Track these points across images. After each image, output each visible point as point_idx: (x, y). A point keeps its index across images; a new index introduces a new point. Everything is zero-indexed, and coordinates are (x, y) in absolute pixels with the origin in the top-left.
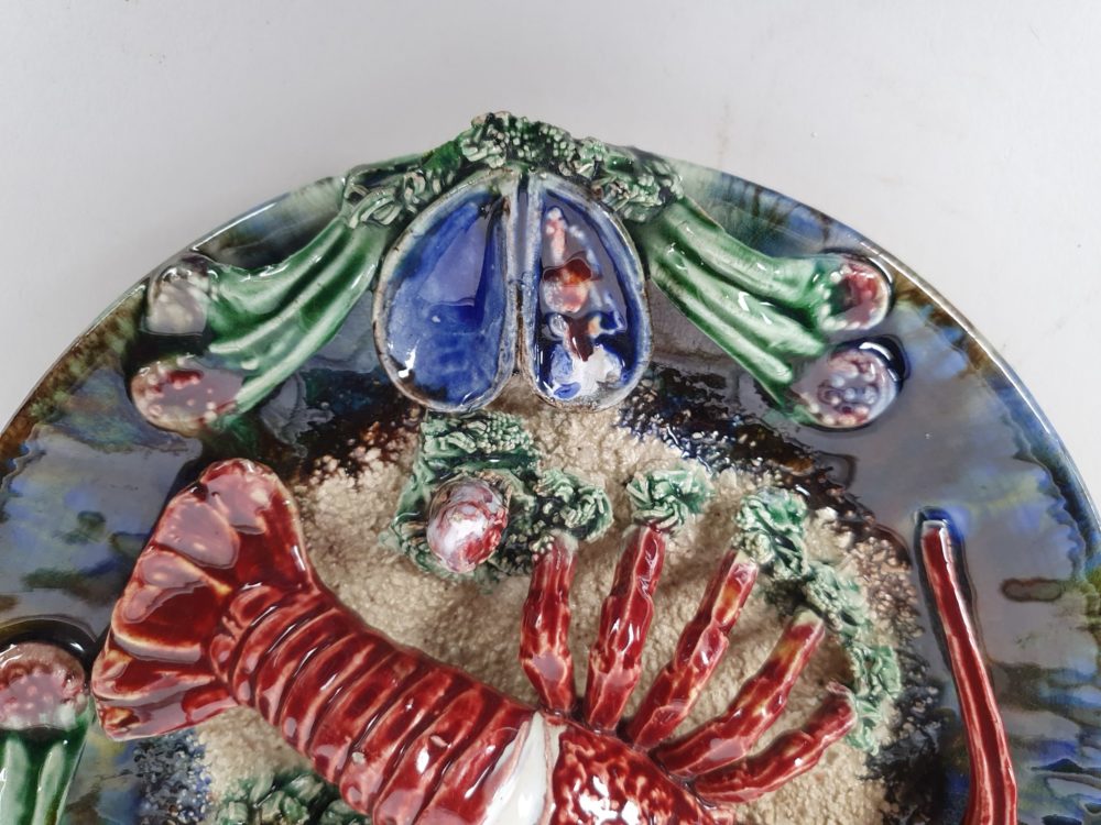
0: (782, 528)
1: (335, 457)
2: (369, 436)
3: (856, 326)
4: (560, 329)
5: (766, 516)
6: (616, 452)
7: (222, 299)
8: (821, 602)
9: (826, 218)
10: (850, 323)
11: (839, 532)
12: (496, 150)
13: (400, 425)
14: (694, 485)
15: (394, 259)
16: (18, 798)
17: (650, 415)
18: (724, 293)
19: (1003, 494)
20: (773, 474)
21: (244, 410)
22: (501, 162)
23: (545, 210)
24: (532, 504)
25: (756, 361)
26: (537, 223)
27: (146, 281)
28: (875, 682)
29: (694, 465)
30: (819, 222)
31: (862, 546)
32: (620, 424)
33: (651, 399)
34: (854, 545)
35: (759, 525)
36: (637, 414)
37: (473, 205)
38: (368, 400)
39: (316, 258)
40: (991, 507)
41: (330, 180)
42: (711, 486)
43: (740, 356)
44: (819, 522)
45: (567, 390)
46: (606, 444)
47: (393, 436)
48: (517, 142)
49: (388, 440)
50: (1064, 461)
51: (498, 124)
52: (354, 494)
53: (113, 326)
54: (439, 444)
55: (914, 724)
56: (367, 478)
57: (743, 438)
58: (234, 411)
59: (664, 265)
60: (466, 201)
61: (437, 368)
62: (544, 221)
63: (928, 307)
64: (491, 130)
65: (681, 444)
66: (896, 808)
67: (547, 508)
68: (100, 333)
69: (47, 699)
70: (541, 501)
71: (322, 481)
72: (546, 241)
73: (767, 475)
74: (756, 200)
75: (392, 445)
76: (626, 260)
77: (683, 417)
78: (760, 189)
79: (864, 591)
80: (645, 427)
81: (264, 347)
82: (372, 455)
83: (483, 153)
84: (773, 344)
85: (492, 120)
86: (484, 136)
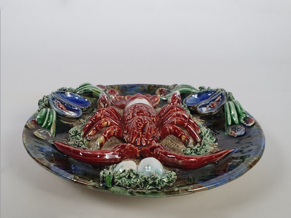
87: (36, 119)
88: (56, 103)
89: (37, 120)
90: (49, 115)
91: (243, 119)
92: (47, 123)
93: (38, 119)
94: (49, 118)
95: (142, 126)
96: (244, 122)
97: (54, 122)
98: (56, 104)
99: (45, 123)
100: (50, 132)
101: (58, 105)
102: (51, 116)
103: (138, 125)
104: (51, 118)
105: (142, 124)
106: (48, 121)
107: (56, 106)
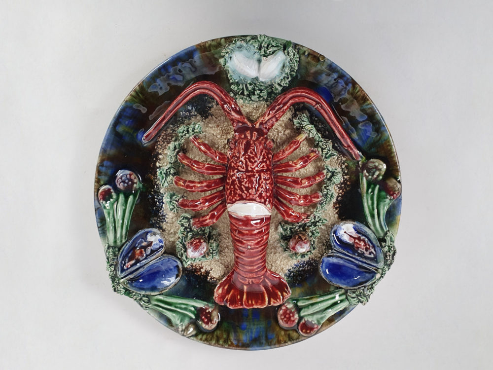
0: (164, 175)
1: (207, 278)
2: (199, 273)
3: (112, 190)
4: (149, 251)
5: (163, 181)
6: (172, 219)
7: (181, 322)
8: (173, 159)
9: (96, 210)
10: (112, 192)
11: (160, 159)
12: (119, 287)
13: (193, 269)
14: (168, 198)
15: (153, 294)
16: (308, 308)
17: (160, 216)
18: (118, 227)
19: (127, 132)
20: (156, 182)
21: (206, 303)
22: (121, 285)
23: (125, 270)
24: (190, 233)
25: (130, 208)
26: (129, 270)
27: (188, 337)
28: (184, 134)
29: (164, 201)
30: (97, 211)
31: (160, 152)
32: (165, 221)
33: (156, 218)
34: (161, 154)
35: (166, 182)
36: (161, 219)
37: (133, 285)
38: (192, 278)
39: (161, 309)
40: (132, 133)
41: (148, 313)
42: (167, 194)
43: (130, 213)
44: (160, 165)
45: (160, 241)
46: (171, 222)
47: (196, 269)
48: (116, 284)
49: (198, 269)
50: (111, 126)
51: (115, 289)
52: (213, 269)
53: (201, 339)
54: (188, 261)
55: (192, 112)
56: (209, 269)
57: (152, 193)
58: (207, 305)
59: (121, 241)
60: (133, 286)
61: (173, 270)
62: (128, 269)
63: (99, 177)
64: (116, 290)
65: (162, 206)
66: (214, 104)
67: (188, 230)
68: (204, 341)
69: (288, 312)
70: (188, 232)
71: (214, 278)
72: (132, 266)
73: (157, 183)
74: (100, 227)
75: (198, 268)
76: (126, 248)
77: (156, 209)
78: (98, 228)
79: (169, 145)
80: (163, 216)
81: (185, 309)
82: (203, 270)
83: (121, 289)
84: (124, 208)
85: (115, 291)
86: (118, 290)
87: (389, 198)
88: (371, 248)
89: (388, 196)
90: (373, 204)
91: (112, 198)
92: (373, 191)
93: (387, 198)
94: (372, 199)
95: (249, 151)
96: (113, 194)
97: (365, 195)
98: (370, 246)
99: (376, 192)
100: (367, 177)
101: (367, 246)
102: (370, 202)
103: (254, 153)
104: (369, 199)
105: (249, 153)
106: (372, 193)
107: (369, 242)
